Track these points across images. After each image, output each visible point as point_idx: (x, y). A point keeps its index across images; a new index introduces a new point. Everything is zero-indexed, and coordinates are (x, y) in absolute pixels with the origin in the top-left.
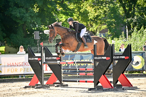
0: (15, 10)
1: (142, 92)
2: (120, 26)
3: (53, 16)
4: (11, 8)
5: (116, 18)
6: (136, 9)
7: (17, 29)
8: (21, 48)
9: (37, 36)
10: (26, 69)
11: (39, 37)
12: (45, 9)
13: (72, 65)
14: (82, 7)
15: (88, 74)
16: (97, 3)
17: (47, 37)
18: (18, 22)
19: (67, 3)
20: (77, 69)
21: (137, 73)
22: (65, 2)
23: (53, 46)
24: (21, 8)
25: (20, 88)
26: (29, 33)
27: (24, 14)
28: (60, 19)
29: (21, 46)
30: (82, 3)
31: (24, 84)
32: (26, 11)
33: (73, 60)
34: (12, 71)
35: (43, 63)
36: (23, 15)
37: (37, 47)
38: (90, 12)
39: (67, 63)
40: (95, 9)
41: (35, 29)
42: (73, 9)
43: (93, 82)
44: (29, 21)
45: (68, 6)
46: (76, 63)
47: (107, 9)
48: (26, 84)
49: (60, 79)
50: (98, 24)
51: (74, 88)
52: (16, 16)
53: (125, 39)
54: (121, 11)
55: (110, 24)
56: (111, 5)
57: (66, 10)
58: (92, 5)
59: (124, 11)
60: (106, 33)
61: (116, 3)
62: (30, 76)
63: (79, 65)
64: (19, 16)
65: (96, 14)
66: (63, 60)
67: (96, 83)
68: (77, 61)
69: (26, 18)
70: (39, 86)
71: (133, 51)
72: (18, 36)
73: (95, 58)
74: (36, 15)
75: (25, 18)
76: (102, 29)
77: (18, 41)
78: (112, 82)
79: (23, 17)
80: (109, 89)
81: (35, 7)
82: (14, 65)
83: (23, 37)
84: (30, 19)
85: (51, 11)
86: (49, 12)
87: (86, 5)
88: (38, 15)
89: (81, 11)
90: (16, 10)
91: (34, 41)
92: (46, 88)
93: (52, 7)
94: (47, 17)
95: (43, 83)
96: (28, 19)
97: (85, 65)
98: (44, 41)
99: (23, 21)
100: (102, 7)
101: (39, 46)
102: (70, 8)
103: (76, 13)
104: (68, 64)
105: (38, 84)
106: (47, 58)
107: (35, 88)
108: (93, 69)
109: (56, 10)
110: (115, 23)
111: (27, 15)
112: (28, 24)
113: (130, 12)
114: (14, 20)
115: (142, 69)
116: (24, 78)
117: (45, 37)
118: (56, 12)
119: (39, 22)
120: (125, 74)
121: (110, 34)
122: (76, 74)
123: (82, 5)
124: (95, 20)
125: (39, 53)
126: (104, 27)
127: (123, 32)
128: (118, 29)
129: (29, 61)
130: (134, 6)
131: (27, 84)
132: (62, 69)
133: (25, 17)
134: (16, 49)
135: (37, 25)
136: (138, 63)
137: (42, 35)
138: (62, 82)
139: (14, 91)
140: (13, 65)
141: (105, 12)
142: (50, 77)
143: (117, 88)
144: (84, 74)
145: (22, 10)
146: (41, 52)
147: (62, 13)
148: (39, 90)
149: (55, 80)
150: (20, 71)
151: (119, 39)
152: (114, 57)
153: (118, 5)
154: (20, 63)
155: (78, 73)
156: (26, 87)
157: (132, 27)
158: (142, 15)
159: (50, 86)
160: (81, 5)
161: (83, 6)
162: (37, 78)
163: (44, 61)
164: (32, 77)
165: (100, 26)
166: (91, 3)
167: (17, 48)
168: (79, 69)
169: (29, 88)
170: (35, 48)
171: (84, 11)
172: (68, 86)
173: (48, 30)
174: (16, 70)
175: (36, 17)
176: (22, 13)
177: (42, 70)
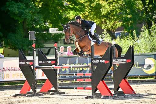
0: (12, 6)
4: (8, 3)
7: (16, 28)
10: (20, 75)
11: (35, 38)
15: (87, 80)
17: (51, 36)
18: (16, 19)
27: (24, 9)
28: (68, 15)
32: (26, 6)
35: (35, 68)
36: (22, 11)
44: (29, 19)
49: (55, 85)
52: (14, 12)
63: (81, 69)
64: (18, 13)
67: (94, 90)
69: (26, 15)
70: (31, 94)
72: (17, 36)
74: (38, 11)
77: (16, 42)
79: (22, 13)
83: (24, 37)
84: (30, 16)
85: (55, 6)
86: (53, 7)
88: (40, 11)
89: (92, 6)
90: (15, 5)
92: (39, 96)
95: (36, 90)
96: (28, 15)
98: (48, 41)
99: (22, 18)
105: (30, 91)
106: (40, 62)
107: (27, 97)
109: (63, 5)
111: (27, 11)
112: (28, 22)
114: (11, 17)
115: (155, 74)
127: (135, 31)
129: (20, 65)
131: (18, 92)
132: (58, 74)
133: (24, 13)
134: (15, 51)
137: (46, 34)
138: (58, 90)
139: (2, 99)
147: (69, 9)
148: (30, 98)
149: (50, 87)
154: (12, 68)
155: (75, 79)
156: (16, 96)
159: (44, 93)
162: (29, 85)
169: (20, 97)
171: (95, 6)
172: (65, 94)
173: (53, 28)
174: (8, 76)
175: (38, 14)
176: (21, 9)
177: (34, 75)
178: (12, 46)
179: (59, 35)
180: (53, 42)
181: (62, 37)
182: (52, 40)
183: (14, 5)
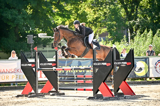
0: (6, 12)
1: (145, 100)
2: (122, 29)
3: (48, 18)
4: (2, 9)
5: (117, 21)
6: (138, 10)
7: (9, 33)
8: (13, 53)
9: (30, 39)
10: (18, 76)
11: (33, 42)
12: (39, 10)
13: (70, 72)
14: (80, 8)
15: (87, 81)
16: (97, 4)
17: (41, 41)
18: (9, 24)
19: (63, 4)
20: (75, 76)
21: (139, 81)
22: (62, 3)
23: (49, 51)
24: (13, 9)
25: (11, 97)
26: (21, 37)
27: (16, 15)
28: (56, 22)
29: (13, 51)
30: (80, 4)
31: (16, 92)
32: (18, 13)
33: (71, 67)
34: (3, 78)
35: (37, 70)
36: (15, 17)
37: (31, 52)
38: (89, 14)
39: (63, 69)
40: (94, 11)
41: (29, 32)
42: (70, 10)
43: (92, 90)
44: (22, 24)
45: (65, 7)
46: (73, 69)
47: (107, 10)
48: (18, 92)
50: (98, 27)
51: (71, 96)
52: (7, 18)
53: (127, 43)
54: (123, 13)
55: (110, 27)
56: (112, 7)
57: (63, 12)
58: (91, 6)
59: (125, 13)
60: (106, 36)
61: (117, 4)
62: (23, 84)
63: (77, 71)
64: (11, 18)
65: (95, 16)
66: (60, 67)
67: (96, 91)
68: (75, 67)
69: (19, 20)
70: (32, 95)
71: (135, 56)
73: (94, 64)
74: (30, 17)
75: (17, 21)
76: (102, 32)
77: (9, 45)
78: (113, 90)
79: (15, 19)
80: (110, 98)
81: (28, 9)
82: (6, 71)
83: (15, 41)
84: (23, 22)
85: (45, 12)
86: (43, 13)
87: (84, 6)
88: (31, 17)
89: (78, 13)
91: (27, 46)
92: (41, 97)
93: (47, 9)
94: (42, 20)
95: (38, 91)
96: (20, 21)
97: (84, 71)
98: (38, 45)
99: (15, 23)
100: (101, 8)
101: (33, 51)
102: (67, 9)
103: (74, 14)
104: (64, 71)
105: (32, 92)
106: (41, 64)
107: (29, 97)
108: (92, 76)
109: (52, 12)
110: (116, 26)
111: (20, 17)
112: (20, 27)
113: (133, 14)
114: (5, 22)
115: (145, 76)
116: (16, 86)
117: (39, 41)
118: (52, 14)
119: (33, 25)
120: (127, 81)
121: (111, 38)
122: (74, 82)
123: (80, 7)
124: (95, 22)
125: (33, 58)
126: (104, 30)
127: (125, 36)
128: (119, 32)
129: (22, 67)
130: (137, 7)
131: (20, 92)
132: (58, 76)
133: (17, 19)
134: (7, 54)
135: (31, 28)
136: (141, 69)
137: (36, 39)
138: (59, 91)
139: (5, 100)
140: (4, 71)
141: (105, 13)
142: (45, 84)
143: (118, 96)
144: (82, 82)
145: (14, 11)
146: (35, 58)
147: (58, 15)
148: (32, 99)
149: (50, 89)
150: (11, 78)
151: (120, 44)
152: (115, 63)
153: (119, 6)
154: (11, 70)
155: (75, 81)
156: (18, 96)
157: (134, 30)
158: (145, 17)
159: (45, 94)
160: (78, 6)
161: (82, 7)
162: (30, 86)
163: (39, 68)
164: (25, 85)
165: (100, 29)
166: (90, 4)
167: (9, 53)
168: (76, 76)
169: (22, 97)
170: (28, 53)
171: (82, 13)
172: (64, 95)
173: (43, 34)
174: (7, 78)
175: (30, 20)
176: (14, 15)
177: (36, 77)
178: (4, 49)
179: (48, 39)
180: (42, 46)
181: (51, 42)
182: (42, 44)
183: (7, 11)
